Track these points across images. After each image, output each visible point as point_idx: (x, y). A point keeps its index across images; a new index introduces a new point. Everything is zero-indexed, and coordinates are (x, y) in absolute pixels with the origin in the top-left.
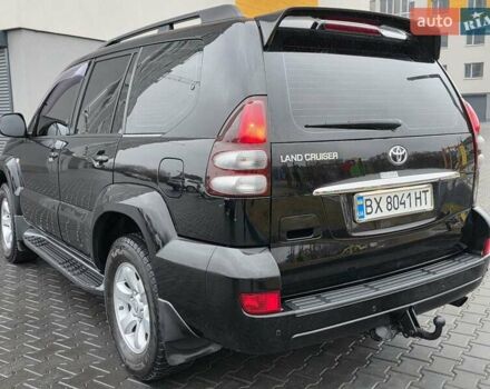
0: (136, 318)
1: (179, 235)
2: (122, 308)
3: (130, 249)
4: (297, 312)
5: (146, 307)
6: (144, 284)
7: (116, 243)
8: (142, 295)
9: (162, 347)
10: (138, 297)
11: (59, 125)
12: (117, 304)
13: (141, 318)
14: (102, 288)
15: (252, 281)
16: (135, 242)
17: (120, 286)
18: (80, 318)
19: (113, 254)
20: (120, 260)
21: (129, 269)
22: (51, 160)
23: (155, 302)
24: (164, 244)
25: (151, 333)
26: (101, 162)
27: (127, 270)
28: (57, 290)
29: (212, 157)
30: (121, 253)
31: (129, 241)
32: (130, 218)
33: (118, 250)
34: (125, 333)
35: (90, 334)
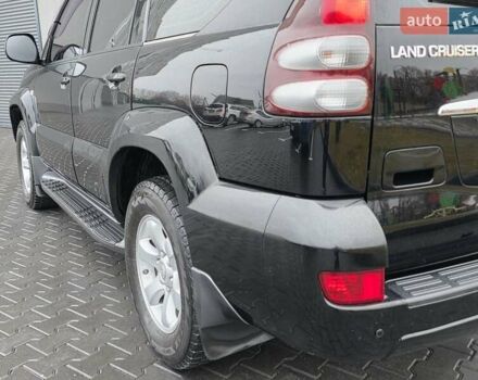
0: (164, 287)
1: (221, 179)
2: (146, 272)
3: (155, 196)
4: (408, 301)
5: (176, 274)
6: (173, 244)
7: (138, 188)
8: (170, 258)
9: (197, 332)
10: (165, 260)
11: (77, 49)
12: (141, 266)
13: (170, 288)
14: (122, 244)
15: (337, 251)
16: (161, 187)
17: (143, 244)
18: (101, 278)
19: (134, 203)
20: (143, 211)
21: (154, 224)
22: (63, 87)
23: (188, 270)
24: (199, 192)
25: (183, 311)
26: (117, 82)
27: (151, 224)
28: (78, 242)
29: (274, 52)
30: (143, 202)
31: (152, 186)
32: (154, 156)
33: (139, 198)
34: (151, 303)
35: (111, 299)
